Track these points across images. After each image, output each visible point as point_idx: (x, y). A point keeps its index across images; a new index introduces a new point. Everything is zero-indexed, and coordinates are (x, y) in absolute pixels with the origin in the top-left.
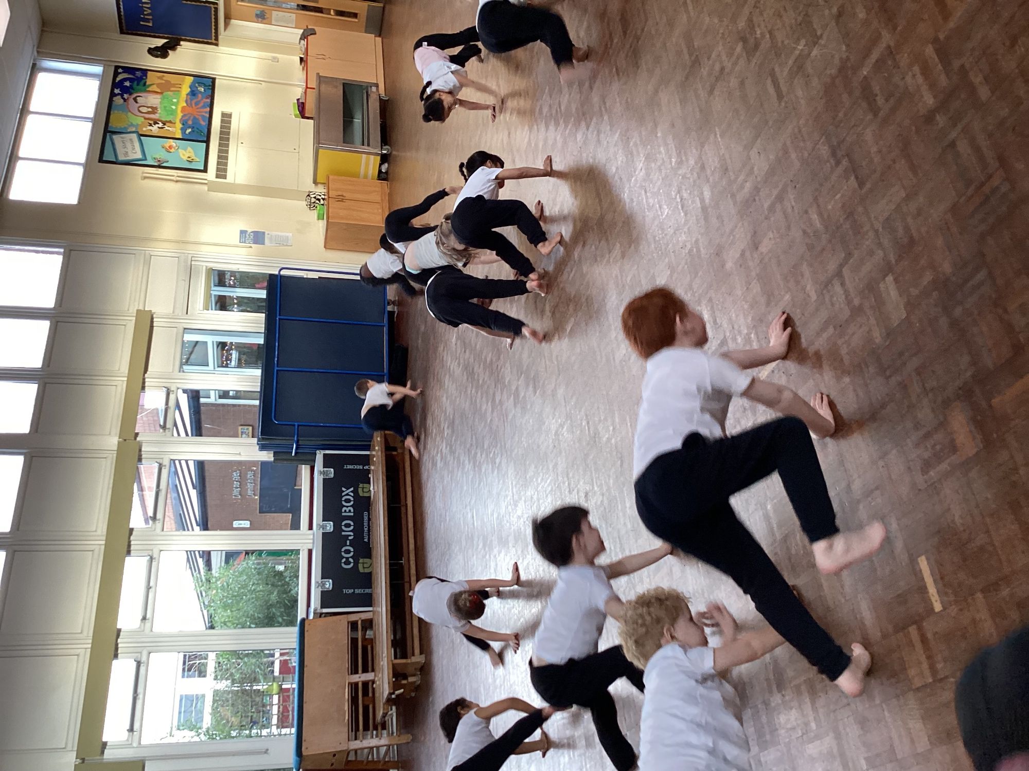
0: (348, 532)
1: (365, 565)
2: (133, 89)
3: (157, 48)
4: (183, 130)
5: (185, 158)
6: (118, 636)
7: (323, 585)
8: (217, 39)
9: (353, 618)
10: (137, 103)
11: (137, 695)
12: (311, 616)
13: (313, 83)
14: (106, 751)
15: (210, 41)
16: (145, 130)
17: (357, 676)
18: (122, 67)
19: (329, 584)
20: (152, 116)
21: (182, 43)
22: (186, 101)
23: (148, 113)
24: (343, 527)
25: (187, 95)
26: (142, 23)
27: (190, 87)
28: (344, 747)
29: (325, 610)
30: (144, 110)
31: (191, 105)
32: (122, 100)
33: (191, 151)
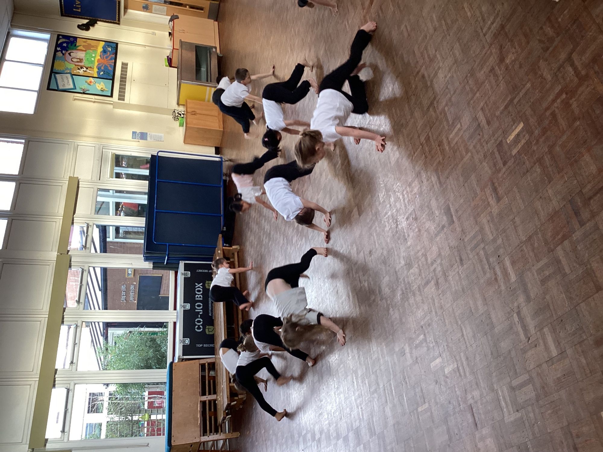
0: (199, 309)
1: (210, 330)
2: (68, 48)
3: (83, 25)
4: (98, 73)
5: (99, 89)
6: (56, 373)
7: (184, 342)
8: (119, 20)
9: (202, 362)
10: (70, 56)
11: (67, 410)
12: (176, 360)
13: (177, 46)
14: (47, 444)
15: (115, 22)
16: (75, 72)
17: (205, 397)
18: (62, 35)
19: (187, 341)
20: (80, 64)
21: (98, 22)
22: (100, 56)
23: (78, 62)
24: (196, 307)
25: (101, 52)
26: (74, 10)
27: (103, 48)
28: (197, 440)
29: (185, 357)
30: (75, 60)
31: (104, 58)
32: (62, 54)
33: (103, 84)
